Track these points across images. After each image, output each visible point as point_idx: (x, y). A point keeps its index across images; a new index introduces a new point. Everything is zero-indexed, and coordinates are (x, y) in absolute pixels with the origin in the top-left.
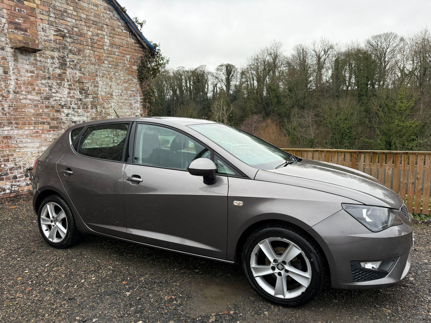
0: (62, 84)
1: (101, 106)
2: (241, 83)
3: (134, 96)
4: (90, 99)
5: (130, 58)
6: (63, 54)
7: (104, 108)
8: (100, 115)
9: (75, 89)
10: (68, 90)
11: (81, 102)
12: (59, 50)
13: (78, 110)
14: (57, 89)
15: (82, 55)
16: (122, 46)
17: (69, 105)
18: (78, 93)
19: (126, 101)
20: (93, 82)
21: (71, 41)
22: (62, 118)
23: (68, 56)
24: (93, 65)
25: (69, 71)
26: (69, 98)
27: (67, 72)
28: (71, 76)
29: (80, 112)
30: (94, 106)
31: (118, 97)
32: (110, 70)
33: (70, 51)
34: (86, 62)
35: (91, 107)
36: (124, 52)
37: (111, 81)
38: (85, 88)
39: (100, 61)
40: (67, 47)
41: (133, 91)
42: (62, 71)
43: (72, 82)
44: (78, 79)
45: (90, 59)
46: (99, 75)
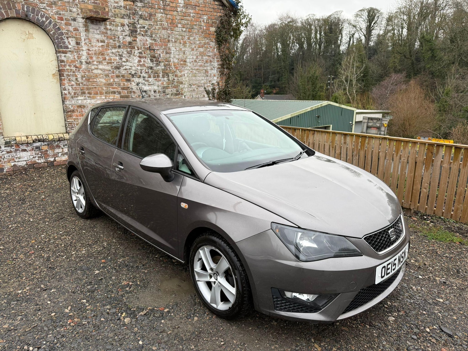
0: (132, 52)
1: (173, 74)
2: (386, 32)
3: (211, 61)
4: (161, 67)
5: (208, 19)
6: (133, 20)
7: (176, 76)
8: (172, 84)
9: (145, 57)
10: (138, 58)
11: (151, 70)
12: (130, 16)
13: (149, 79)
14: (128, 58)
15: (153, 20)
16: (198, 5)
17: (139, 74)
18: (149, 61)
19: (201, 68)
20: (165, 49)
21: (141, 6)
22: (133, 87)
23: (138, 22)
24: (165, 30)
25: (139, 38)
26: (140, 67)
27: (137, 40)
28: (142, 43)
29: (150, 81)
30: (166, 74)
31: (192, 63)
32: (184, 34)
33: (141, 17)
34: (157, 27)
35: (163, 75)
36: (201, 12)
37: (185, 46)
38: (156, 55)
39: (173, 24)
40: (137, 12)
41: (209, 56)
42: (132, 38)
43: (143, 50)
44: (149, 46)
45: (162, 24)
46: (172, 41)
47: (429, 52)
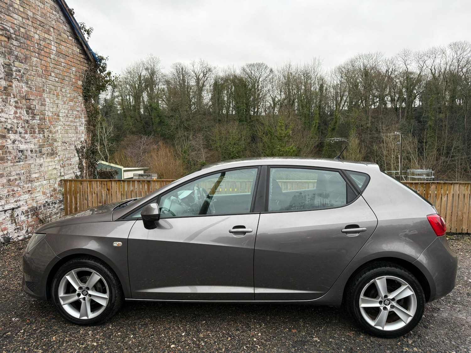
0: (7, 101)
1: (48, 130)
3: (79, 117)
4: (36, 122)
5: (76, 72)
6: (8, 61)
7: (51, 132)
8: (48, 142)
9: (22, 108)
10: (14, 108)
11: (28, 125)
12: (5, 55)
13: (25, 135)
14: (2, 108)
15: (29, 64)
16: (68, 55)
17: (16, 129)
18: (25, 112)
19: (72, 124)
20: (40, 99)
21: (17, 45)
22: (8, 146)
23: (14, 64)
24: (40, 77)
25: (15, 83)
26: (16, 120)
27: (13, 85)
28: (18, 90)
29: (27, 138)
30: (41, 130)
31: (64, 118)
32: (57, 84)
33: (17, 57)
34: (33, 73)
35: (39, 131)
36: (70, 63)
37: (58, 99)
38: (32, 106)
39: (47, 73)
40: (13, 52)
41: (78, 111)
42: (8, 83)
43: (18, 98)
44: (25, 94)
45: (37, 70)
46: (46, 91)
47: (158, 118)
